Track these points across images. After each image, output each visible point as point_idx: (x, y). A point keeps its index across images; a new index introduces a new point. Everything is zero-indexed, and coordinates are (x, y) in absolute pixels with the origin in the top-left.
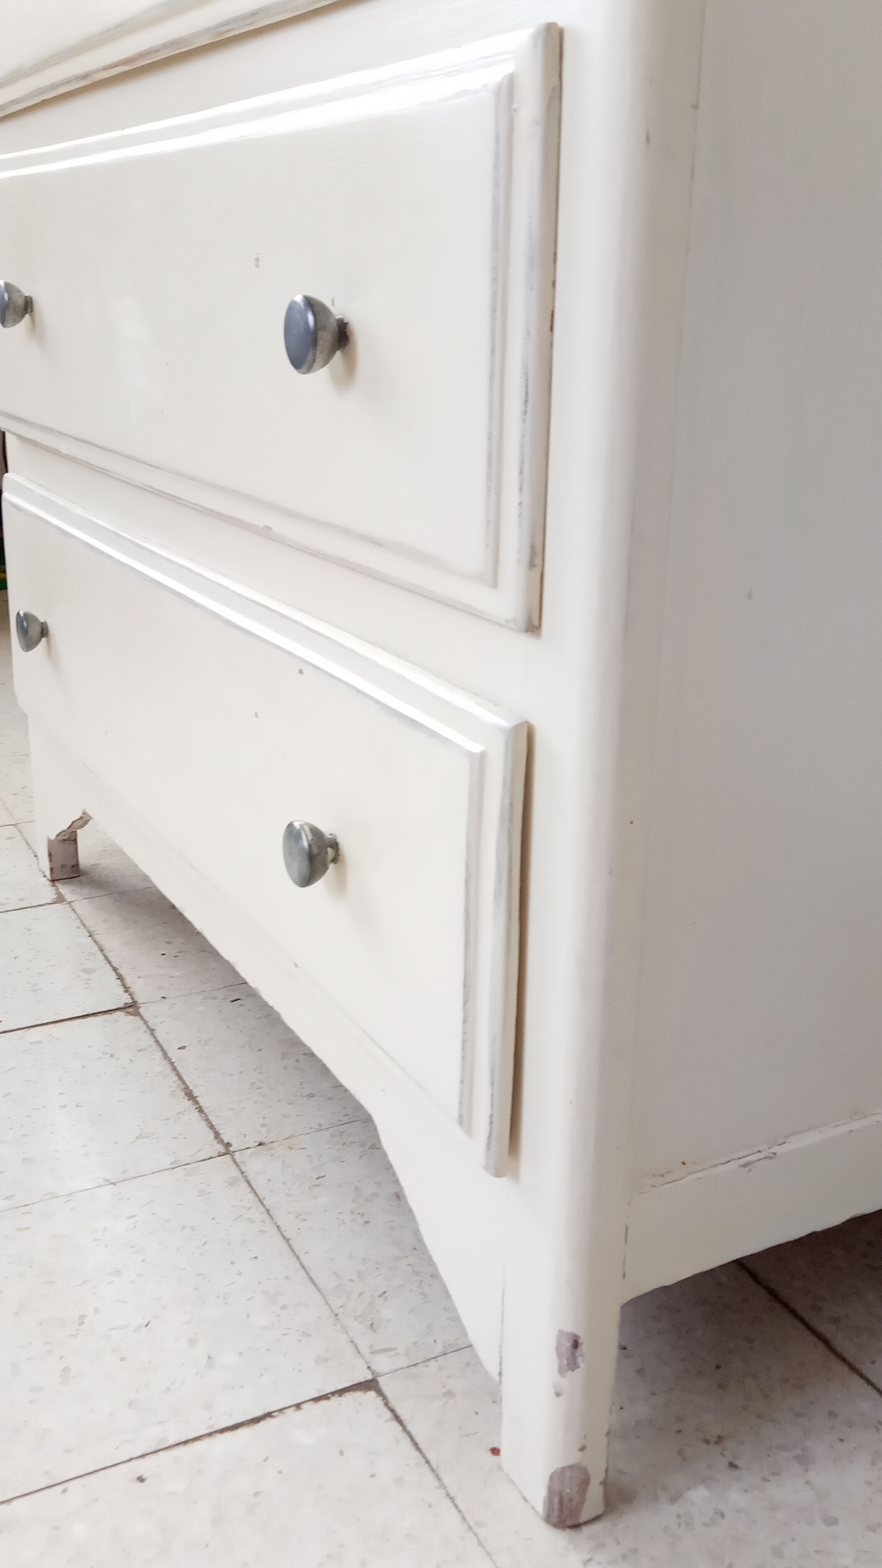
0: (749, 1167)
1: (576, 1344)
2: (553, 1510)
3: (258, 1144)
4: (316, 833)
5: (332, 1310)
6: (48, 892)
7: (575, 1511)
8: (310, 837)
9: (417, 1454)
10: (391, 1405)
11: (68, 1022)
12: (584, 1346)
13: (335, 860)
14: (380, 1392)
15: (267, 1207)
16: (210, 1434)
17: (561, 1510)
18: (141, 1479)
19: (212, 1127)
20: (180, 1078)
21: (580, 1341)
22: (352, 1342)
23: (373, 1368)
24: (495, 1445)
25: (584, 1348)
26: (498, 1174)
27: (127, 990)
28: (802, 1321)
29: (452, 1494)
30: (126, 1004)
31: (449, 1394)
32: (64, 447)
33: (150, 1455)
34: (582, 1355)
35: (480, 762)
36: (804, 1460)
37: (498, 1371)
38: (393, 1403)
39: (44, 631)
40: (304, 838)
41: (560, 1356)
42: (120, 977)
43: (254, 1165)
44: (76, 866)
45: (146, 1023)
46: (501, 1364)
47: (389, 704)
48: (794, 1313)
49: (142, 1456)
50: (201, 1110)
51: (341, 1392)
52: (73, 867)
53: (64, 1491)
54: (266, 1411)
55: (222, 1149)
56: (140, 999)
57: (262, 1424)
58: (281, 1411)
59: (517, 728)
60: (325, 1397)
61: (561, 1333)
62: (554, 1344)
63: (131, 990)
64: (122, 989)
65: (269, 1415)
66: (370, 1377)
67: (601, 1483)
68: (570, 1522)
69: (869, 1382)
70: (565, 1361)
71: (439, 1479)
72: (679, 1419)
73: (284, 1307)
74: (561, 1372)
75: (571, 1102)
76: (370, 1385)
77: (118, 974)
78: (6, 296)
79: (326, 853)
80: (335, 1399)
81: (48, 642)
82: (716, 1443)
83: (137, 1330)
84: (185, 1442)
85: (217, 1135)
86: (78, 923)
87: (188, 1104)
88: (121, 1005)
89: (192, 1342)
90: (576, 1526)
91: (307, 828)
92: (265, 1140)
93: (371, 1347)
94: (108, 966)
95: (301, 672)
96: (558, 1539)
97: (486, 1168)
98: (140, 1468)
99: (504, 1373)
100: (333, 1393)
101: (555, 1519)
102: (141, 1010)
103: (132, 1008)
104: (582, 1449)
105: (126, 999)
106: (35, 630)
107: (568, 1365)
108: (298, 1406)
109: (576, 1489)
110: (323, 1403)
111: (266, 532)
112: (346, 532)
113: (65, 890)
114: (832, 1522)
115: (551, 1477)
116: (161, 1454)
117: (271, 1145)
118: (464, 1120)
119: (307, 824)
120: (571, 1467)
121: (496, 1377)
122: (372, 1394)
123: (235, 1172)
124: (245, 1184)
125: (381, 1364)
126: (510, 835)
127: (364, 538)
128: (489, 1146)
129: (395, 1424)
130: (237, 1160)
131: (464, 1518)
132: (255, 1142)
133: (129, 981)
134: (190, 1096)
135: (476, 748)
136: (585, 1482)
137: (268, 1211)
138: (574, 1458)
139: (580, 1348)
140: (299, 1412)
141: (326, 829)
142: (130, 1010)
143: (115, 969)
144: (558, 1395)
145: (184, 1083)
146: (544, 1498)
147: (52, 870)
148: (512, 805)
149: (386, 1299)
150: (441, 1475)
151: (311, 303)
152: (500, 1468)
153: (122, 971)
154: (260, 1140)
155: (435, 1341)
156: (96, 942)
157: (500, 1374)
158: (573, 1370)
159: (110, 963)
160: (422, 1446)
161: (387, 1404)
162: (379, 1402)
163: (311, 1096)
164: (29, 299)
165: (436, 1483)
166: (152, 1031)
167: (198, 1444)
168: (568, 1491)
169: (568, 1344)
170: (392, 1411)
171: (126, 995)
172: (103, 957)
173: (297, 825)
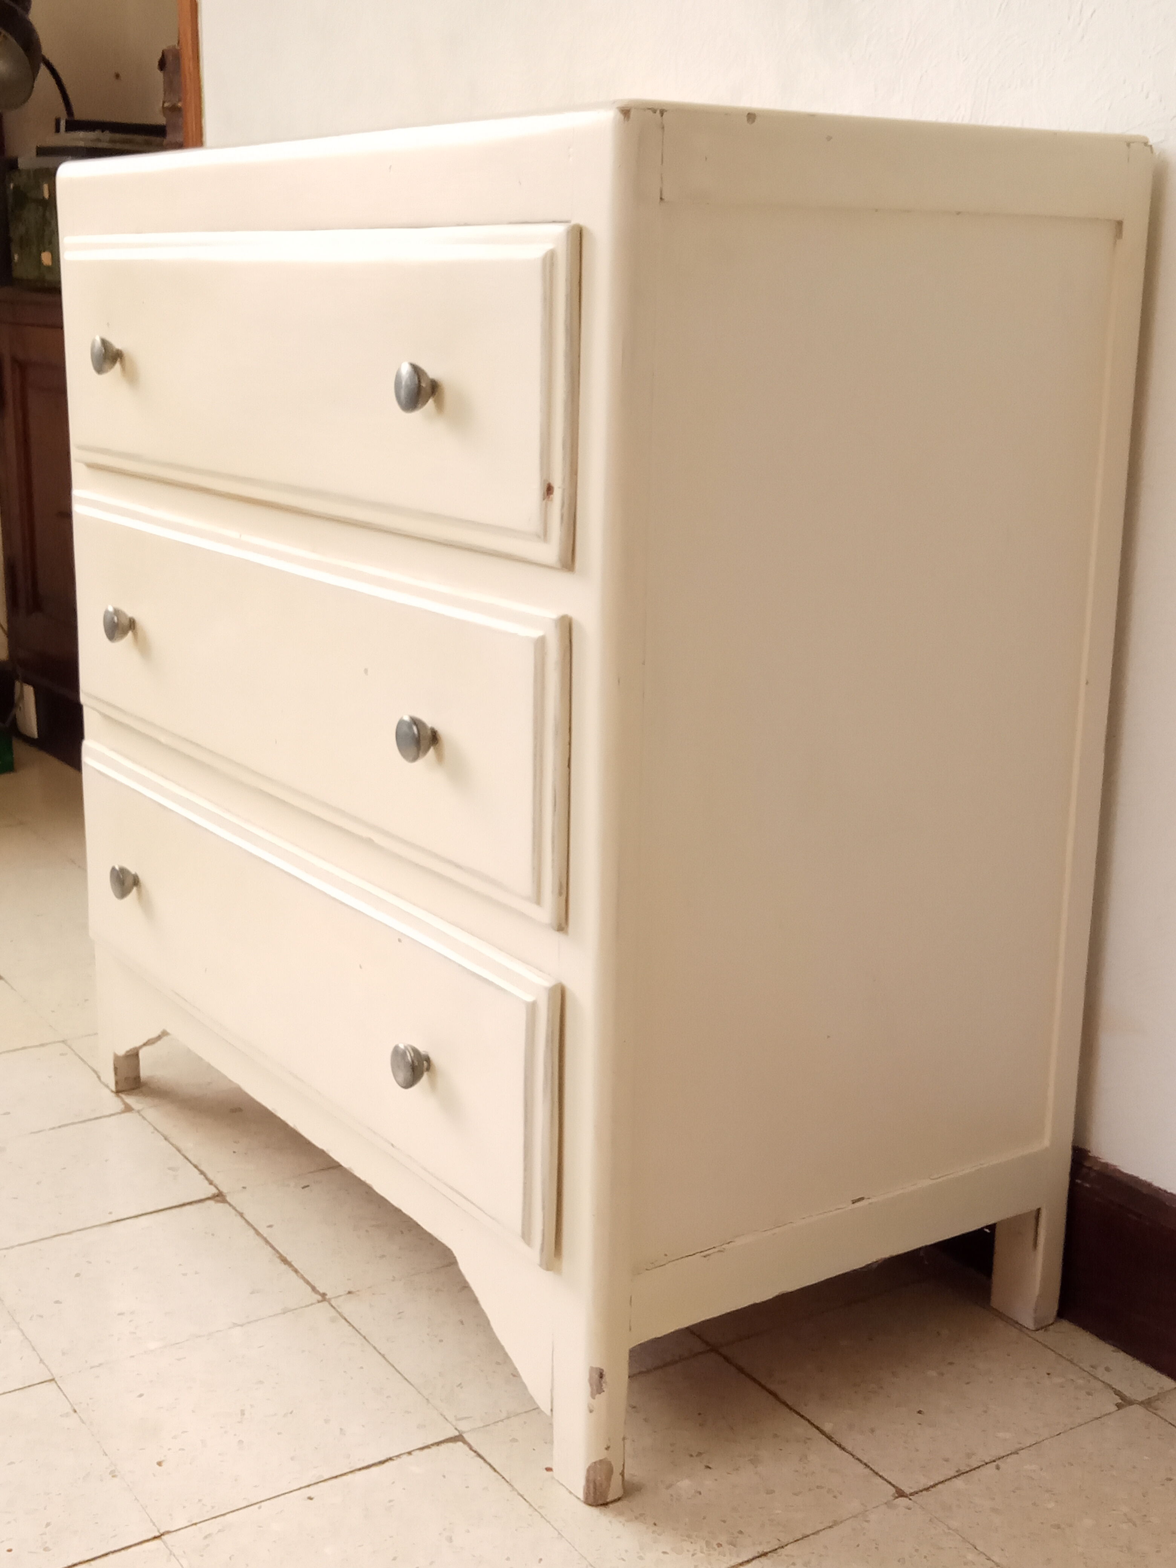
0: (708, 1257)
1: (601, 1376)
2: (590, 1493)
3: (347, 1292)
4: (416, 1051)
5: (424, 1397)
6: (114, 1103)
7: (604, 1494)
8: (412, 1055)
9: (496, 1474)
10: (474, 1449)
11: (168, 1211)
12: (606, 1377)
13: (428, 1069)
14: (465, 1442)
15: (364, 1334)
16: (351, 1472)
17: (595, 1493)
18: (310, 1498)
19: (308, 1283)
20: (274, 1249)
21: (604, 1373)
22: (441, 1415)
23: (459, 1429)
24: (549, 1466)
25: (607, 1377)
26: (548, 1269)
27: (211, 1183)
28: (760, 1384)
29: (522, 1493)
30: (214, 1194)
31: (514, 1440)
32: (163, 739)
33: (313, 1486)
34: (606, 1383)
35: (532, 1008)
36: (755, 1461)
37: (550, 1408)
38: (475, 1448)
39: (136, 882)
40: (408, 1055)
41: (591, 1385)
42: (202, 1173)
43: (348, 1307)
44: (137, 1078)
45: (234, 1208)
46: (552, 1403)
47: (468, 968)
48: (754, 1380)
49: (309, 1486)
50: (296, 1271)
51: (438, 1444)
52: (135, 1079)
53: (260, 1508)
54: (388, 1456)
55: (320, 1298)
56: (224, 1190)
57: (387, 1464)
58: (398, 1456)
59: (555, 986)
60: (428, 1447)
61: (592, 1368)
62: (588, 1377)
63: (214, 1183)
64: (206, 1182)
65: (391, 1459)
66: (457, 1433)
67: (620, 1474)
68: (601, 1502)
69: (802, 1416)
70: (595, 1387)
71: (512, 1486)
72: (672, 1445)
73: (388, 1397)
74: (593, 1396)
75: (594, 1215)
76: (458, 1438)
77: (199, 1170)
78: (116, 619)
79: (423, 1064)
80: (434, 1448)
81: (139, 892)
82: (697, 1456)
83: (285, 1415)
84: (336, 1477)
85: (314, 1289)
86: (152, 1129)
87: (284, 1267)
88: (210, 1195)
89: (327, 1421)
90: (605, 1504)
91: (410, 1049)
92: (352, 1290)
93: (455, 1416)
94: (189, 1164)
95: (400, 940)
96: (594, 1512)
97: (541, 1265)
98: (310, 1492)
99: (554, 1410)
100: (433, 1445)
101: (591, 1500)
102: (228, 1199)
103: (219, 1197)
104: (607, 1448)
105: (214, 1191)
106: (129, 881)
107: (597, 1390)
108: (410, 1453)
109: (604, 1477)
110: (426, 1451)
111: (369, 842)
112: (436, 856)
113: (131, 1100)
114: (770, 1492)
115: (588, 1471)
116: (320, 1484)
117: (358, 1293)
118: (526, 1236)
119: (408, 1045)
120: (601, 1461)
121: (548, 1413)
122: (460, 1444)
123: (333, 1313)
124: (343, 1321)
125: (463, 1426)
126: (552, 1051)
127: (450, 862)
128: (542, 1250)
129: (479, 1459)
130: (333, 1305)
131: (531, 1505)
132: (345, 1291)
133: (211, 1176)
134: (285, 1261)
135: (530, 999)
136: (610, 1471)
137: (365, 1338)
138: (603, 1455)
139: (604, 1378)
140: (411, 1457)
141: (422, 1049)
142: (218, 1198)
143: (196, 1167)
144: (591, 1411)
145: (277, 1252)
146: (584, 1487)
147: (117, 1083)
148: (552, 1032)
149: (462, 1388)
150: (512, 1484)
151: (415, 722)
152: (553, 1478)
153: (203, 1168)
154: (348, 1290)
155: (500, 1411)
156: (172, 1144)
157: (552, 1410)
158: (600, 1393)
159: (190, 1162)
160: (498, 1470)
161: (471, 1448)
162: (466, 1448)
163: (383, 1256)
164: (132, 621)
165: (510, 1488)
166: (241, 1215)
167: (344, 1477)
168: (599, 1478)
169: (597, 1376)
170: (475, 1452)
171: (212, 1187)
172: (182, 1157)
173: (402, 1046)
